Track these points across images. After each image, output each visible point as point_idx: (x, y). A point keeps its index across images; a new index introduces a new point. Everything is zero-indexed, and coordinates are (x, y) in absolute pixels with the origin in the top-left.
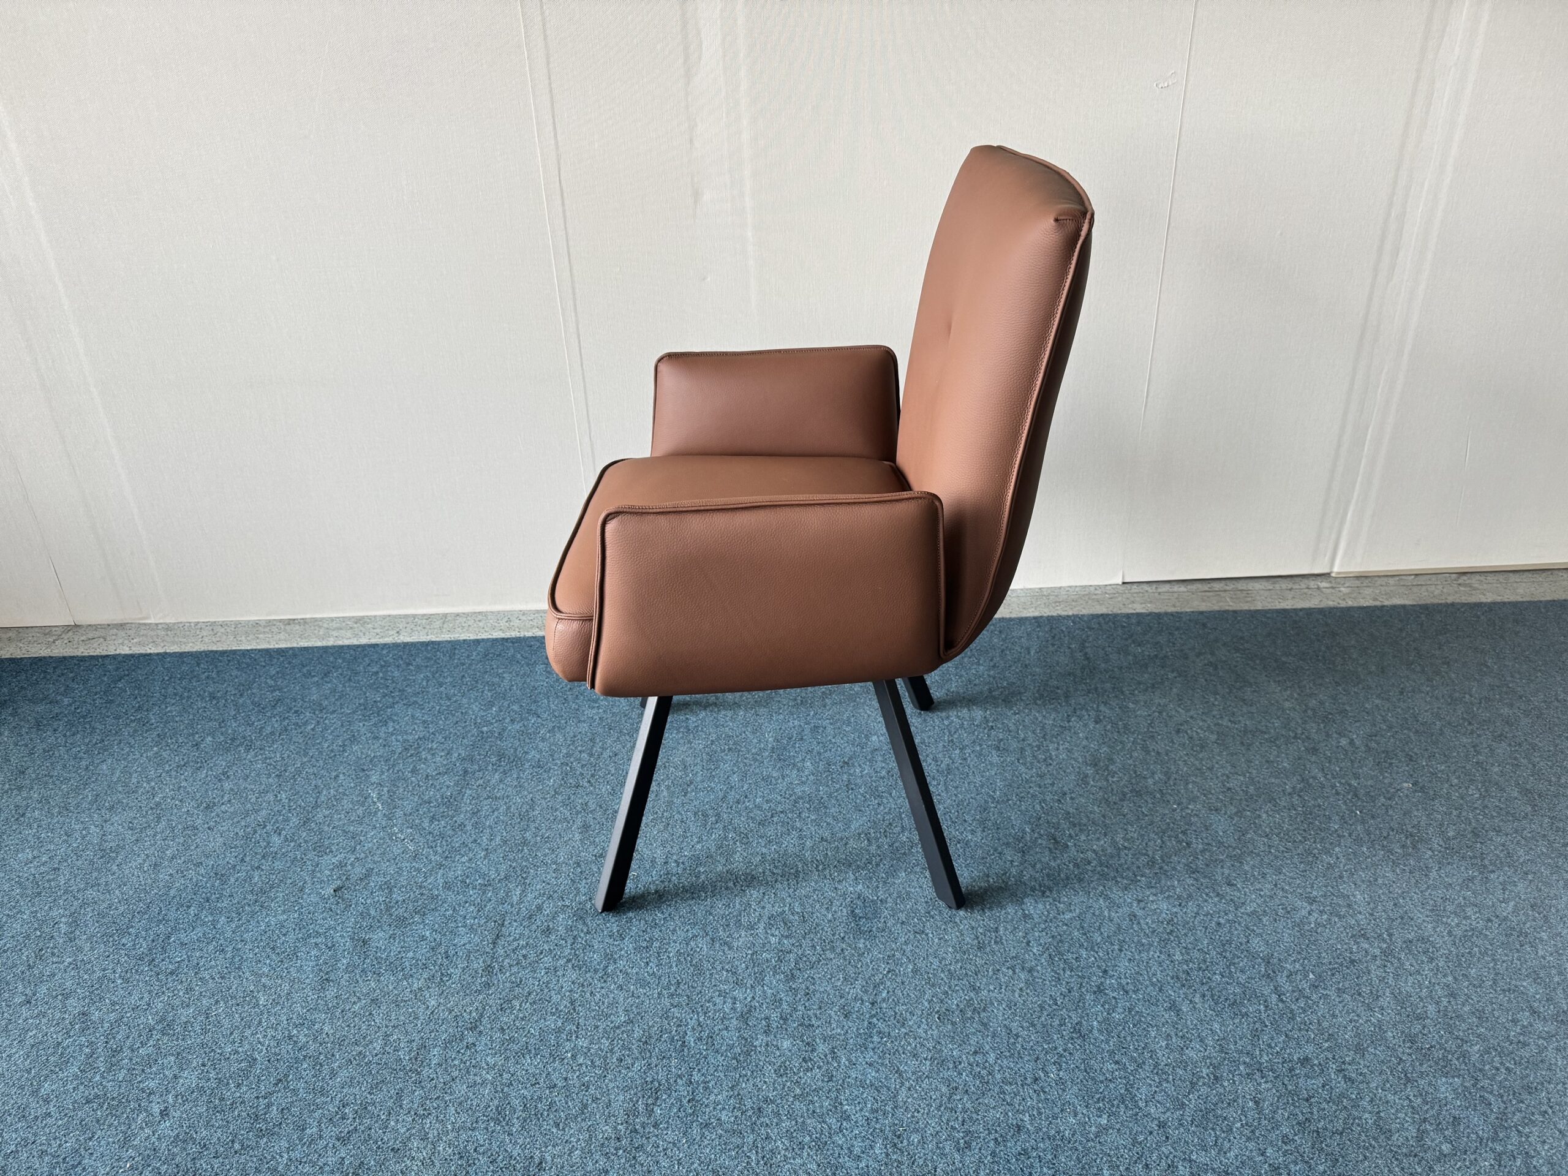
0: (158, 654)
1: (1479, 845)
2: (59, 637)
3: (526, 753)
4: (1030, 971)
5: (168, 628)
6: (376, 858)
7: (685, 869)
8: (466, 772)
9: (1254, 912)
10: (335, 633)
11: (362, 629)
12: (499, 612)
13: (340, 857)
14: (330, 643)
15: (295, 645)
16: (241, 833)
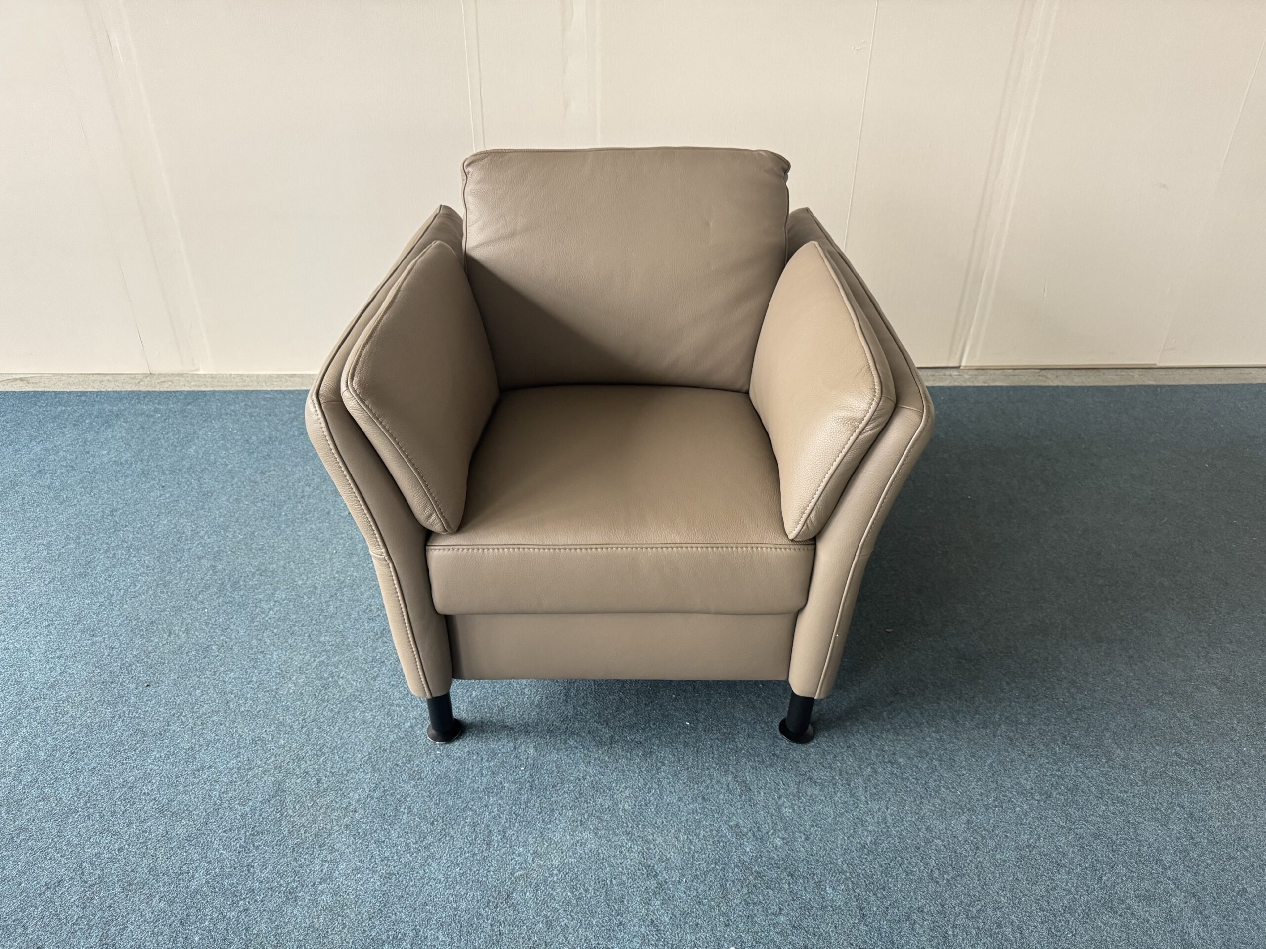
0: (210, 391)
2: (142, 380)
5: (212, 377)
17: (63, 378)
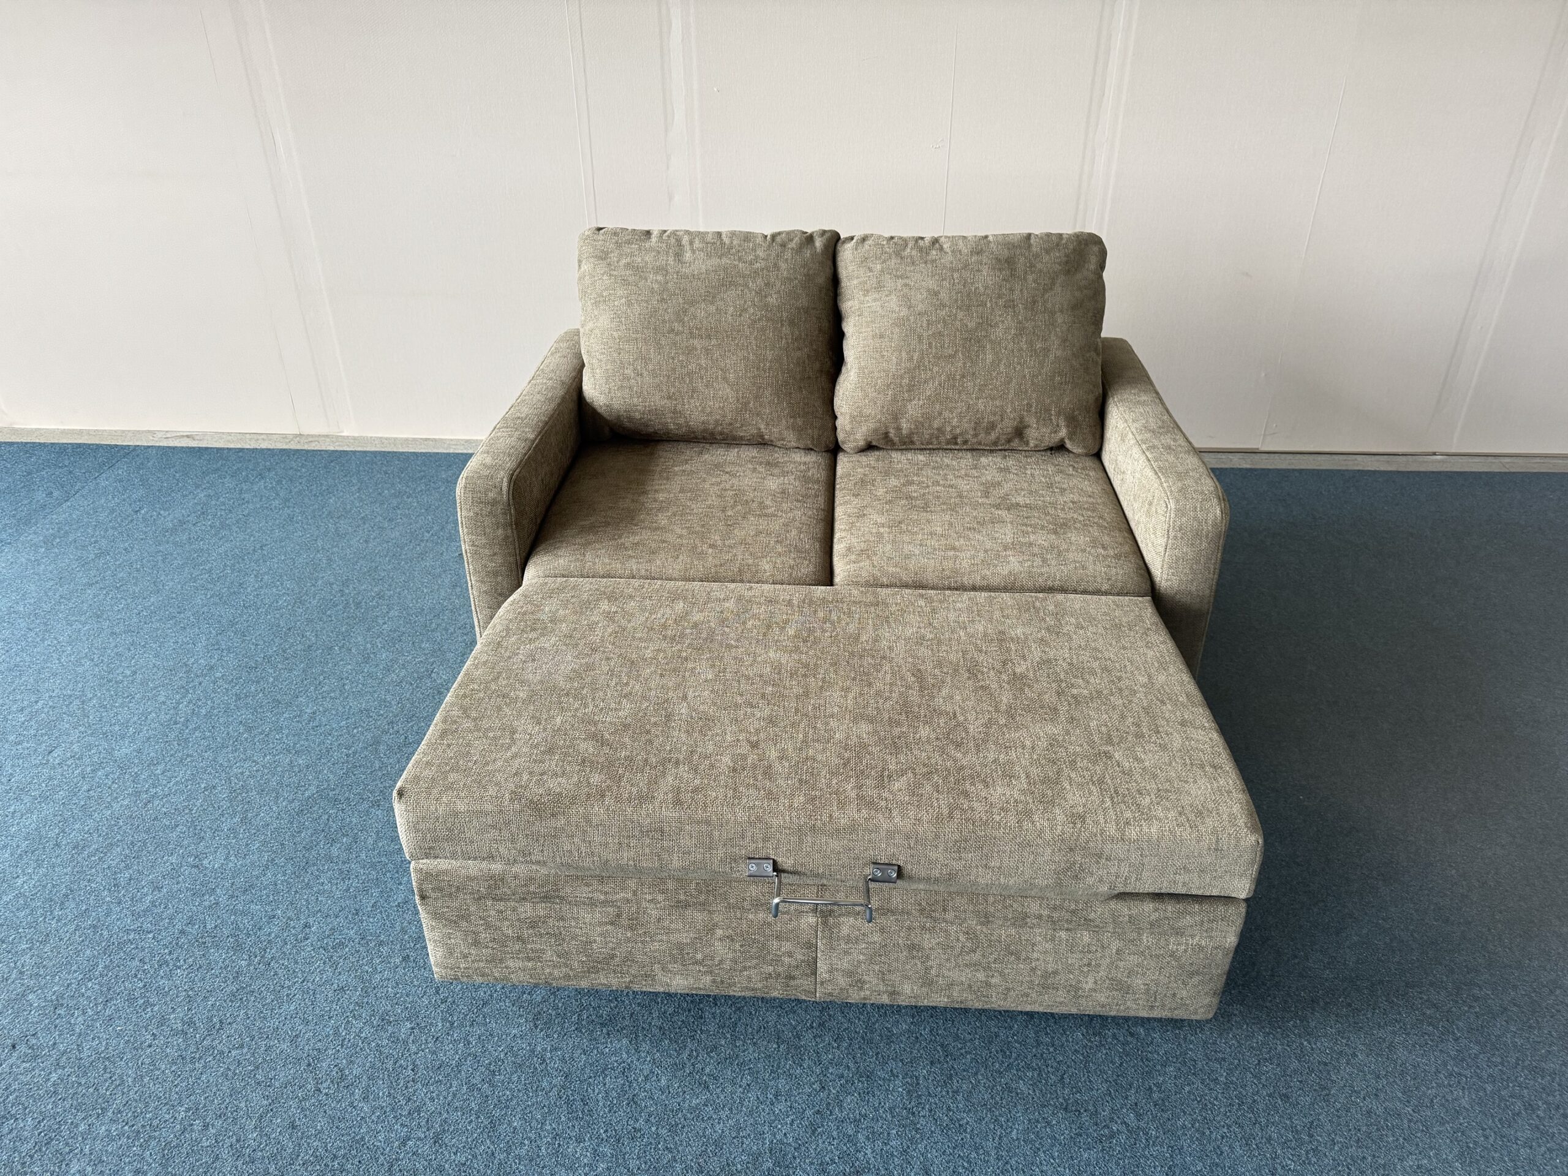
0: (351, 451)
2: (292, 440)
5: (355, 438)
16: (408, 531)
17: (224, 436)
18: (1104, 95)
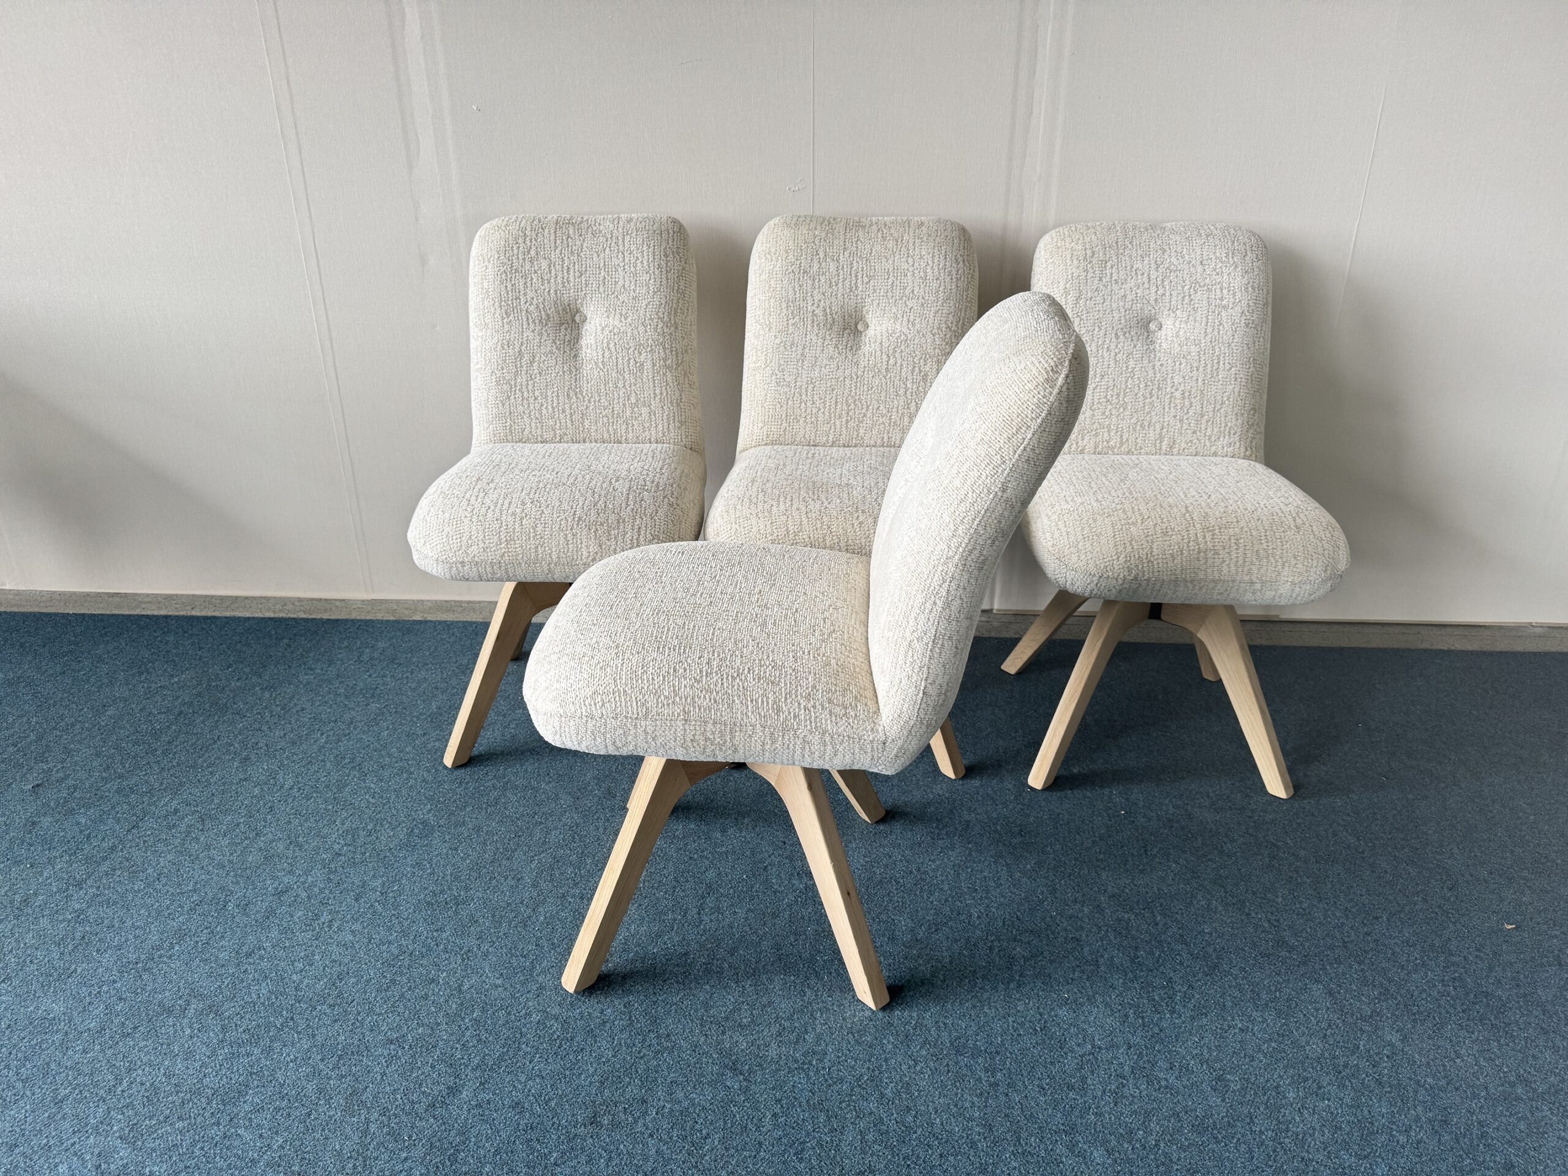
1: (947, 820)
3: (234, 703)
4: (519, 880)
6: (78, 768)
7: (302, 794)
8: (181, 713)
9: (727, 853)
10: (144, 606)
11: (167, 603)
12: (280, 598)
13: (51, 765)
14: (135, 613)
15: (108, 612)
18: (1031, 113)
